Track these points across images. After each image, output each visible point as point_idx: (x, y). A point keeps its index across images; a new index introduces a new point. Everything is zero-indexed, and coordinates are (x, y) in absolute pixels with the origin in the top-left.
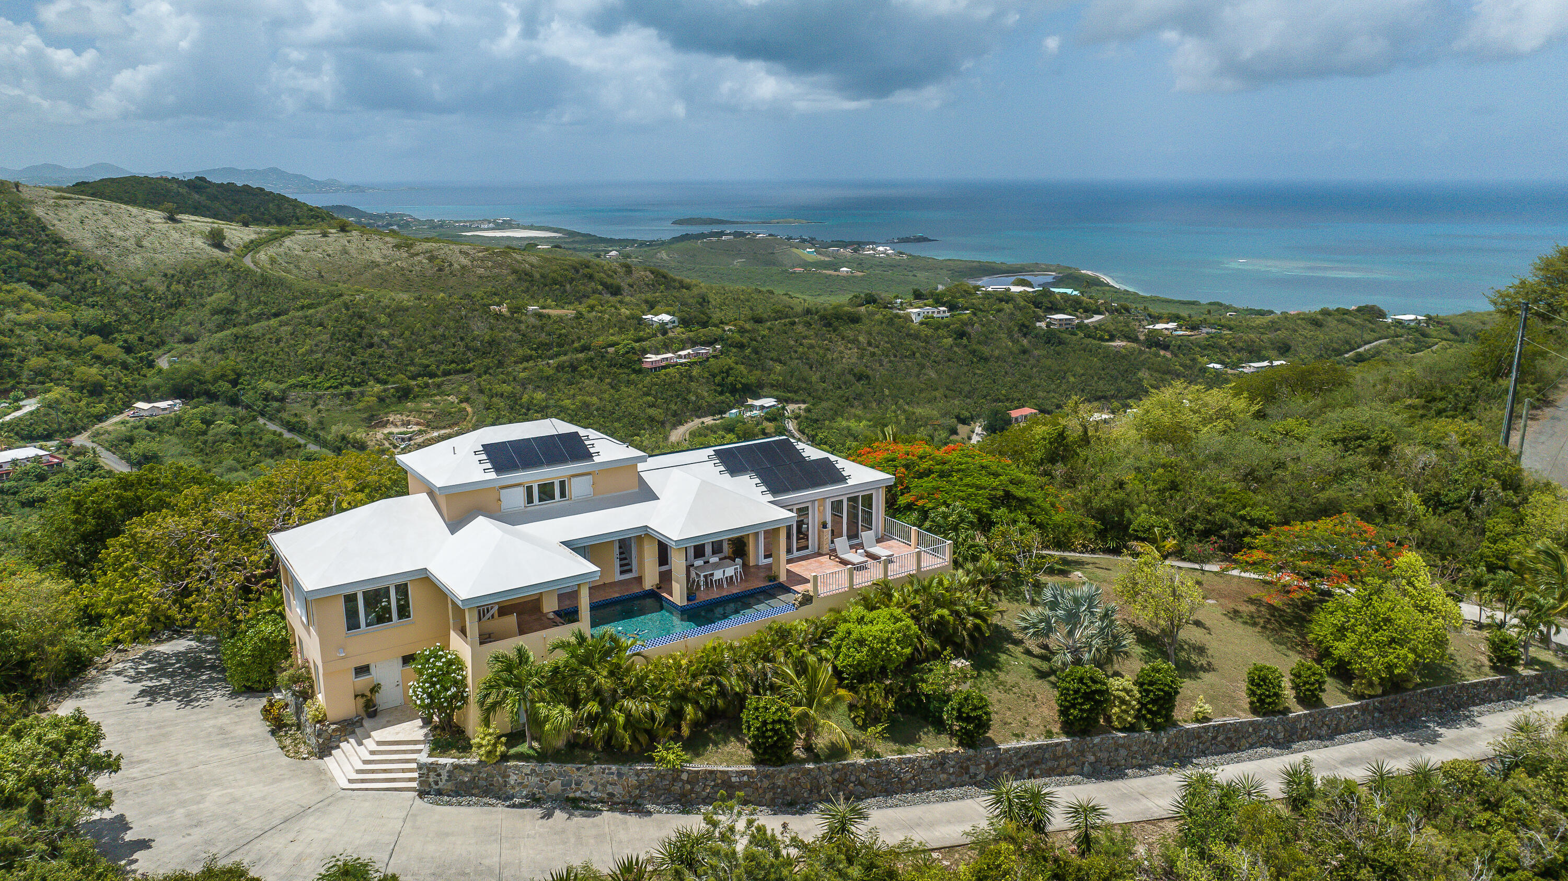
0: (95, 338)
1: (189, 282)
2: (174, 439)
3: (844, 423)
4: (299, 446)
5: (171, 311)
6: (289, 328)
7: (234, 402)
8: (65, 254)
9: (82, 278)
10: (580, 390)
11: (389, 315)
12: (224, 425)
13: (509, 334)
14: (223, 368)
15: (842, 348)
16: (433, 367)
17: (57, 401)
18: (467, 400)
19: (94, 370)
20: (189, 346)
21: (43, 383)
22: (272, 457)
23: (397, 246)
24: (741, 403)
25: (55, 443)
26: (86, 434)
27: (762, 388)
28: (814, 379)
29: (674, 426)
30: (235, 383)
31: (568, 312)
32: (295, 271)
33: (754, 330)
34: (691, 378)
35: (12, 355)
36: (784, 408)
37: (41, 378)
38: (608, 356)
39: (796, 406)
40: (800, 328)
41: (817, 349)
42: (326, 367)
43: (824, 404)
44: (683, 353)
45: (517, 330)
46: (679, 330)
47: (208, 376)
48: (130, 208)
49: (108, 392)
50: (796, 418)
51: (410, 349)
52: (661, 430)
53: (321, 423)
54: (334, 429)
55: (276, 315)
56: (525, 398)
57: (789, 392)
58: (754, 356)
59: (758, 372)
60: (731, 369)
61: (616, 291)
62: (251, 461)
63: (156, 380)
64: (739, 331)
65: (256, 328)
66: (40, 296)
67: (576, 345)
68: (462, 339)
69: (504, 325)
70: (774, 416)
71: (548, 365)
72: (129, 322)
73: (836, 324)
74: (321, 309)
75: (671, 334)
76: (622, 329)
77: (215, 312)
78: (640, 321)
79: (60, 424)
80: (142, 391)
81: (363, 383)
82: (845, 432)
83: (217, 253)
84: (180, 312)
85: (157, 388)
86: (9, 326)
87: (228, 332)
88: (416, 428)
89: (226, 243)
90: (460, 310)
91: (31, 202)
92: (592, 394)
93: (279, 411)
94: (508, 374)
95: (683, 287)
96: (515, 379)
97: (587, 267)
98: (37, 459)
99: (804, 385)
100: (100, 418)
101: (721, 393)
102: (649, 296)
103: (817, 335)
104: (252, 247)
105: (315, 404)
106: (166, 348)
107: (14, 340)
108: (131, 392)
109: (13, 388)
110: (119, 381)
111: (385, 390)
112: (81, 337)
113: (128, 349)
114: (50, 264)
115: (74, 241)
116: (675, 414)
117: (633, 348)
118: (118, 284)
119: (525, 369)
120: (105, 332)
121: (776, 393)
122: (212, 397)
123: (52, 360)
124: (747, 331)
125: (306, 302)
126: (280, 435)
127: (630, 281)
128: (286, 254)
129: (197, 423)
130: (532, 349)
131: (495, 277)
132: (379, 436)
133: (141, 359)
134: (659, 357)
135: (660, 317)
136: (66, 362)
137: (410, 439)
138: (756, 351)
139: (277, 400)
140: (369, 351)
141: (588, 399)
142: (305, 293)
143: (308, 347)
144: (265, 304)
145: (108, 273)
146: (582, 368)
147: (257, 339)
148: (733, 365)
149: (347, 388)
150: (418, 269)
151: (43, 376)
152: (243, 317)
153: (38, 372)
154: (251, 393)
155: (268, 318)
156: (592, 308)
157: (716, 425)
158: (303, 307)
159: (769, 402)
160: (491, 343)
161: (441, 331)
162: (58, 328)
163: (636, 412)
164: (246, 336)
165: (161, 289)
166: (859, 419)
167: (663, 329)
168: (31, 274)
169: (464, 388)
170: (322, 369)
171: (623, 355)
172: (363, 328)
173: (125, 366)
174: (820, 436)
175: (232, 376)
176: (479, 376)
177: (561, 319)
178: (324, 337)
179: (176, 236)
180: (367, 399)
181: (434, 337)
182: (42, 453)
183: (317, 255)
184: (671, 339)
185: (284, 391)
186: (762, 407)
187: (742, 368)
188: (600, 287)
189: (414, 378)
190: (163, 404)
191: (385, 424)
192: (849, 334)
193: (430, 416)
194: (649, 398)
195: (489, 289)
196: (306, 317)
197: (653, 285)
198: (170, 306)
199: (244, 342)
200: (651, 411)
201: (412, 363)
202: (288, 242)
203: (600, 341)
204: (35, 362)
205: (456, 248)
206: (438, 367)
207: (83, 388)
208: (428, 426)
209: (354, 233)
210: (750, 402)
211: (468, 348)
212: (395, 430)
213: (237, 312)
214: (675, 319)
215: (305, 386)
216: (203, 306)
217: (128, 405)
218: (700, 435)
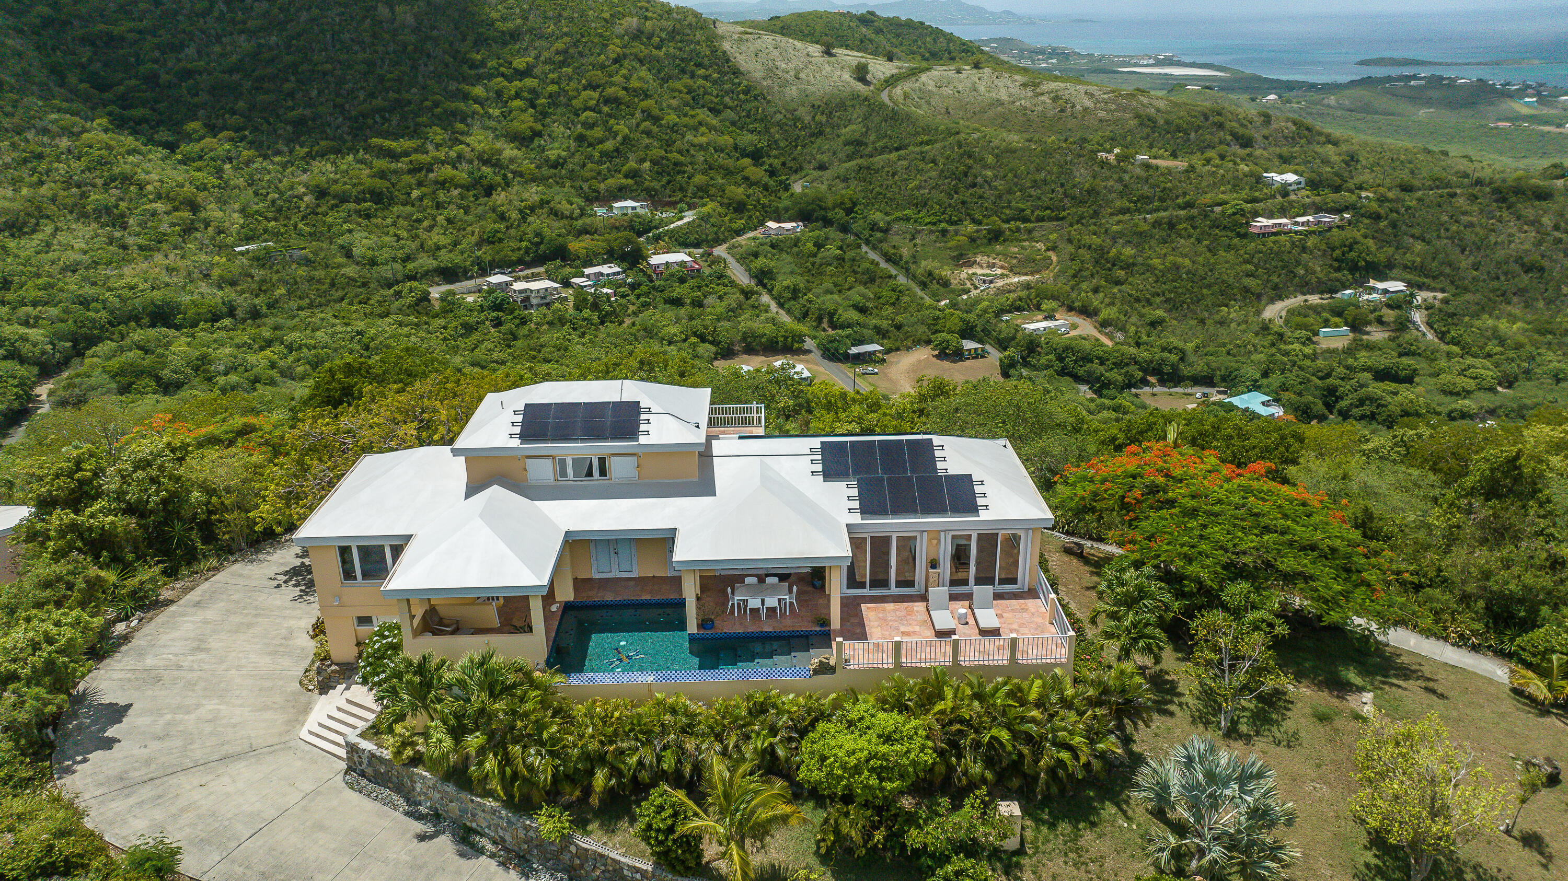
0: (747, 161)
1: (831, 113)
2: (789, 259)
3: (1490, 322)
4: (890, 277)
5: (813, 139)
6: (905, 163)
7: (845, 229)
8: (739, 84)
9: (748, 106)
10: (1174, 250)
11: (997, 156)
12: (832, 250)
13: (1111, 183)
14: (842, 196)
15: (1514, 230)
16: (1028, 212)
17: (709, 216)
18: (1053, 249)
19: (741, 190)
20: (820, 173)
21: (702, 198)
22: (865, 284)
23: (1024, 85)
24: (1360, 283)
25: (701, 251)
26: (725, 246)
27: (1390, 269)
28: (1463, 265)
29: (1272, 301)
30: (849, 211)
31: (1180, 164)
32: (925, 107)
33: (1397, 200)
34: (1304, 249)
35: (684, 172)
36: (1412, 295)
37: (700, 194)
38: (1213, 216)
39: (1429, 295)
40: (1461, 202)
41: (1478, 229)
42: (930, 203)
43: (1468, 297)
44: (1299, 219)
45: (1120, 180)
46: (1304, 193)
47: (830, 202)
48: (796, 42)
49: (748, 210)
50: (1427, 309)
51: (1009, 192)
52: (1255, 303)
53: (914, 257)
54: (923, 263)
55: (897, 149)
56: (1113, 252)
57: (1426, 276)
58: (1390, 230)
59: (1390, 250)
60: (1357, 243)
61: (1246, 142)
62: (847, 286)
63: (787, 203)
64: (1378, 200)
65: (878, 160)
66: (715, 122)
67: (1180, 201)
68: (1062, 185)
69: (1108, 174)
70: (1399, 304)
71: (1143, 221)
72: (778, 148)
73: (1513, 199)
74: (937, 146)
75: (1293, 197)
76: (1236, 187)
77: (847, 143)
78: (1259, 179)
79: (707, 235)
80: (774, 212)
81: (960, 221)
82: (1489, 333)
83: (860, 86)
84: (819, 141)
85: (787, 210)
86: (686, 146)
87: (854, 163)
88: (999, 271)
89: (869, 77)
90: (1066, 154)
91: (722, 37)
92: (1186, 256)
93: (881, 242)
94: (1101, 225)
95: (1329, 142)
96: (1106, 231)
97: (1219, 114)
98: (683, 264)
99: (1448, 270)
100: (739, 233)
101: (1338, 269)
102: (1285, 150)
103: (1481, 211)
104: (892, 81)
105: (914, 238)
106: (803, 174)
107: (688, 160)
108: (766, 212)
109: (681, 200)
110: (758, 201)
111: (977, 231)
112: (738, 159)
113: (772, 173)
114: (727, 93)
115: (749, 72)
116: (1276, 287)
117: (1242, 210)
118: (775, 113)
119: (1119, 222)
120: (756, 156)
121: (1409, 276)
122: (827, 222)
123: (712, 179)
124: (1388, 200)
125: (926, 138)
126: (878, 264)
127: (1266, 132)
128: (920, 89)
129: (810, 245)
130: (1131, 201)
131: (1116, 122)
132: (963, 275)
133: (781, 182)
134: (1272, 222)
135: (1284, 176)
136: (721, 181)
137: (991, 282)
138: (1394, 225)
139: (882, 231)
140: (971, 191)
141: (1180, 260)
142: (927, 130)
143: (917, 183)
144: (890, 138)
145: (769, 102)
146: (1181, 227)
147: (877, 171)
148: (1360, 238)
149: (943, 225)
150: (1040, 108)
151: (703, 191)
152: (869, 149)
153: (700, 188)
154: (861, 222)
155: (891, 152)
156: (1208, 161)
157: (1322, 306)
158: (921, 143)
159: (1396, 286)
160: (1091, 191)
161: (1043, 175)
162: (722, 151)
163: (1231, 280)
164: (868, 168)
165: (808, 119)
166: (1513, 319)
167: (1284, 190)
168: (712, 102)
169: (1053, 237)
170: (925, 205)
171: (1230, 216)
172: (970, 168)
173: (766, 188)
174: (1453, 333)
175: (849, 205)
176: (1071, 225)
177: (1169, 171)
178: (934, 174)
179: (828, 68)
180: (958, 238)
181: (1035, 181)
182: (687, 258)
183: (947, 91)
184: (1291, 203)
185: (889, 223)
186: (1386, 291)
187: (1370, 242)
188: (1229, 138)
189: (1007, 221)
190: (788, 226)
191: (971, 265)
192: (1529, 212)
193: (1015, 261)
194: (1249, 266)
195: (1107, 133)
196: (922, 153)
197: (1293, 138)
198: (812, 135)
199: (865, 173)
200: (1249, 282)
201: (1009, 207)
202: (924, 78)
203: (1208, 198)
204: (699, 179)
205: (1082, 88)
206: (1033, 212)
207: (730, 204)
208: (1011, 271)
209: (987, 70)
210: (1372, 283)
211: (1066, 195)
212: (979, 271)
213: (866, 144)
214: (1302, 180)
215: (908, 219)
216: (838, 136)
217: (762, 223)
218: (1299, 314)
